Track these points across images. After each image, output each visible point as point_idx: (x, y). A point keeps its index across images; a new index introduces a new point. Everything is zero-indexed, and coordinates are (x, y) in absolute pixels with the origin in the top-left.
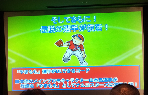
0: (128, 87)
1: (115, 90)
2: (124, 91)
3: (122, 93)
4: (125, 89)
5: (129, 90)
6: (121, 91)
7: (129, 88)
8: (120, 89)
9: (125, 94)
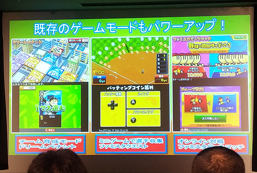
0: (224, 153)
1: (201, 157)
2: (217, 160)
3: (213, 164)
4: (219, 156)
5: (226, 159)
6: (211, 159)
7: (226, 155)
8: (210, 156)
9: (219, 165)
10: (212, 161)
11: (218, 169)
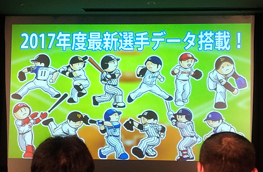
2: (228, 143)
3: (224, 146)
5: (237, 142)
9: (230, 147)
10: (223, 143)
11: (229, 151)
